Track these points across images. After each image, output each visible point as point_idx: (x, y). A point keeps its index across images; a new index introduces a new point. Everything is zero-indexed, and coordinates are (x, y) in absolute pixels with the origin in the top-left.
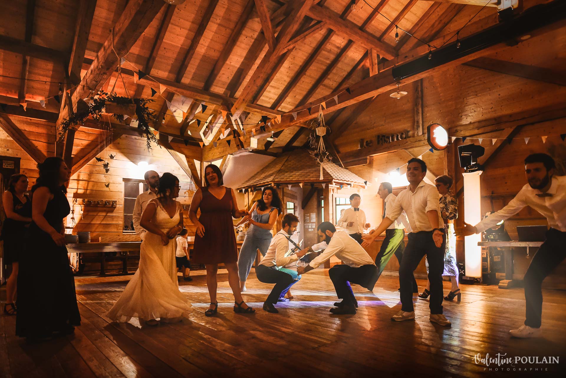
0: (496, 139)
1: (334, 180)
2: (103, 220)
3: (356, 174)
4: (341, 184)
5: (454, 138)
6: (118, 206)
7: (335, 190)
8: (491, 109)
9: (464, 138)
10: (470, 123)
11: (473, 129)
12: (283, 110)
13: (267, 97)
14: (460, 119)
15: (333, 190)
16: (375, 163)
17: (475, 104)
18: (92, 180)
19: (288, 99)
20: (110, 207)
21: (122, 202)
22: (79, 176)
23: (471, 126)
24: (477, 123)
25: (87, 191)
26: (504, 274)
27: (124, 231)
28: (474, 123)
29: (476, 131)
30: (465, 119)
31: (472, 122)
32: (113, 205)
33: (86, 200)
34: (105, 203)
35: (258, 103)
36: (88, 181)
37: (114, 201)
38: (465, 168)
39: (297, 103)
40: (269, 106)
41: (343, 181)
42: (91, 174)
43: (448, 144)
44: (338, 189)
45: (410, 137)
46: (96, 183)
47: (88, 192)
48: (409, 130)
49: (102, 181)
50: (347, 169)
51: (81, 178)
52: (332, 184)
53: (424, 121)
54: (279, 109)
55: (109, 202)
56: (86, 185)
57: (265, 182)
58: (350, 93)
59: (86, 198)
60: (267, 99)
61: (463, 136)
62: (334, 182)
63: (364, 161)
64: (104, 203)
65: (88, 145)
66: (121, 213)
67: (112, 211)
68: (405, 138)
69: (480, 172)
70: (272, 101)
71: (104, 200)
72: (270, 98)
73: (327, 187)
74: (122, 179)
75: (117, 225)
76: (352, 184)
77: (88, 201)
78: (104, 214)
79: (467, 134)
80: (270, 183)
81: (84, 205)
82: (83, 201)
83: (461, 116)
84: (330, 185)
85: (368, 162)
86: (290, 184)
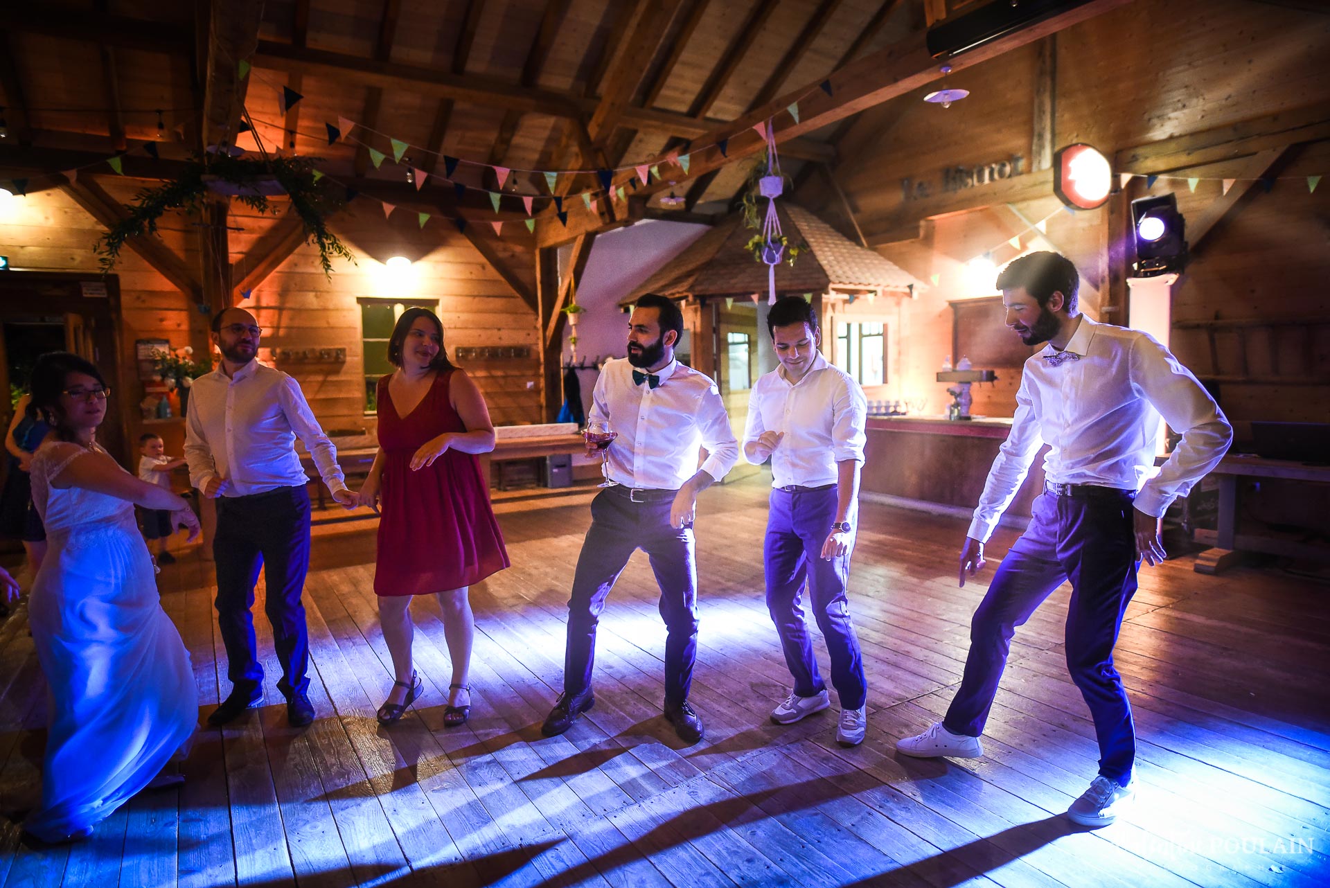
0: (1234, 180)
1: (831, 286)
2: (318, 391)
3: (896, 263)
4: (853, 293)
5: (1126, 178)
6: (348, 359)
7: (839, 306)
8: (1227, 99)
9: (1153, 176)
10: (1171, 138)
11: (1176, 153)
12: (720, 116)
13: (675, 89)
14: (1147, 128)
15: (833, 306)
16: (937, 239)
17: (1186, 87)
18: (288, 305)
19: (729, 90)
20: (331, 363)
21: (359, 349)
22: (258, 299)
23: (1173, 146)
24: (1187, 137)
25: (278, 332)
26: (1214, 534)
27: (367, 412)
28: (1181, 136)
29: (1183, 159)
30: (1159, 125)
31: (1176, 134)
32: (337, 357)
33: (278, 351)
34: (321, 354)
35: (658, 104)
36: (280, 309)
37: (340, 349)
38: (1135, 266)
39: (751, 98)
40: (684, 108)
41: (855, 285)
42: (284, 293)
43: (1111, 192)
44: (845, 302)
45: (1021, 174)
46: (300, 311)
47: (282, 332)
48: (1020, 154)
49: (312, 307)
50: (875, 250)
51: (264, 303)
52: (827, 293)
53: (1057, 131)
54: (709, 114)
55: (328, 352)
56: (277, 316)
57: (673, 291)
58: (830, 94)
59: (279, 346)
60: (676, 94)
61: (1151, 171)
62: (834, 289)
63: (913, 233)
64: (318, 354)
65: (274, 229)
66: (358, 373)
67: (337, 372)
68: (1010, 176)
69: (1172, 278)
70: (690, 98)
71: (318, 348)
72: (685, 92)
73: (817, 300)
74: (355, 300)
75: (349, 402)
76: (879, 290)
77: (284, 353)
78: (320, 378)
79: (1161, 164)
80: (685, 294)
81: (274, 361)
82: (273, 353)
83: (1150, 120)
84: (823, 295)
85: (922, 233)
86: (729, 295)
